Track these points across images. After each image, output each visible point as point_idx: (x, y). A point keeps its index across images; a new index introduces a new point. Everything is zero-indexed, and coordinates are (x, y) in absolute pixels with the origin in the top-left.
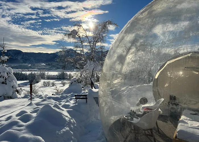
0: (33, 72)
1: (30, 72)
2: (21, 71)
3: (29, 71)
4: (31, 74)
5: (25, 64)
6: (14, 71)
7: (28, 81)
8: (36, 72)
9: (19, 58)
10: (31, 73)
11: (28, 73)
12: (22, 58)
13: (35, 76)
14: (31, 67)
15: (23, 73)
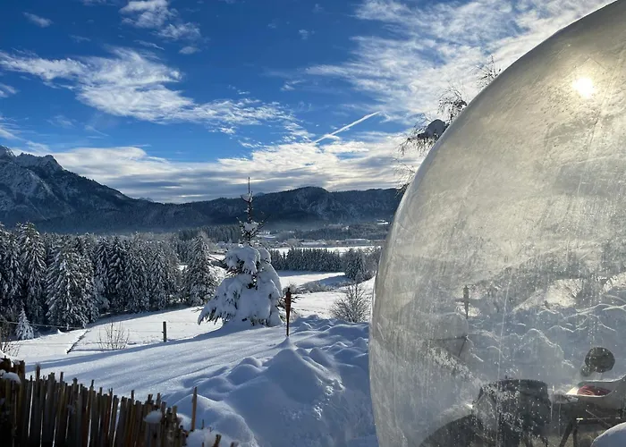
0: (356, 248)
1: (348, 249)
2: (324, 246)
3: (344, 244)
4: (350, 253)
5: (335, 226)
6: (309, 246)
7: (343, 274)
8: (363, 248)
9: (320, 209)
10: (350, 250)
11: (342, 250)
12: (328, 209)
13: (359, 261)
14: (349, 234)
15: (331, 250)
